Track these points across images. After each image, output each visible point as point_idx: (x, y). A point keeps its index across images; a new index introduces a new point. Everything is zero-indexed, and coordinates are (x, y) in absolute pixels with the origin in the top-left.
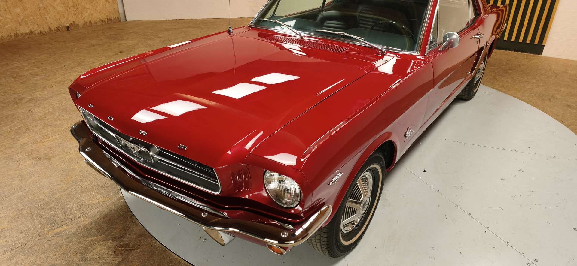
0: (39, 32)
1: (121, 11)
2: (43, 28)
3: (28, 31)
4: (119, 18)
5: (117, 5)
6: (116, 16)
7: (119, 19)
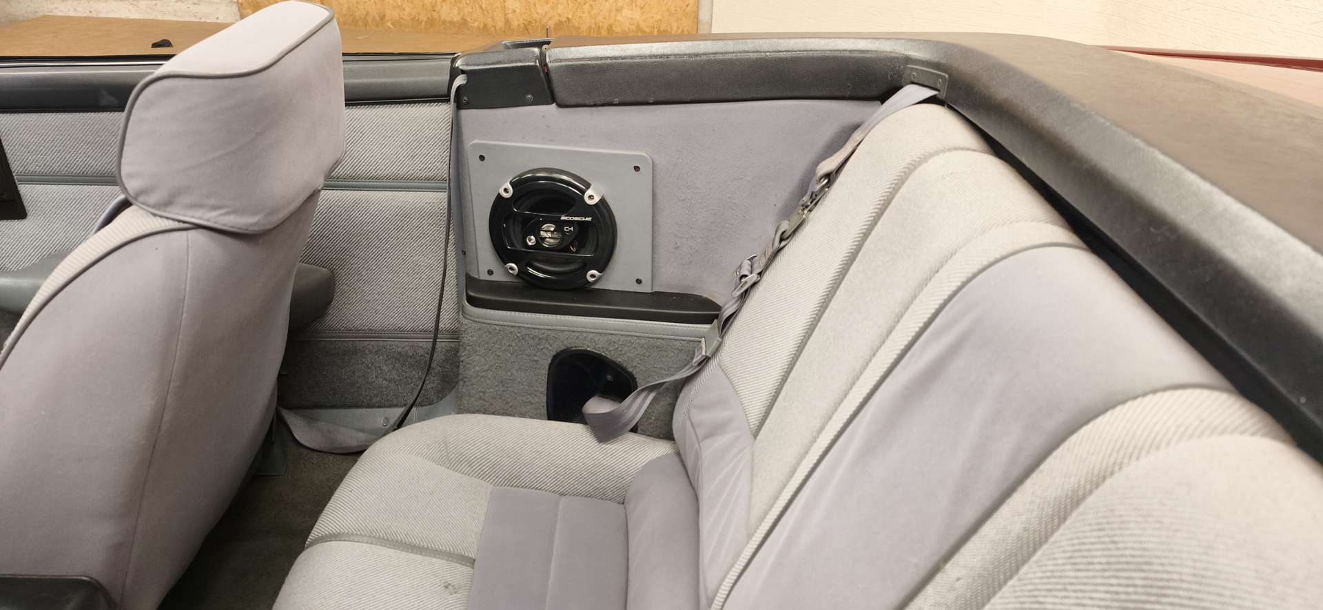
0: (481, 27)
2: (492, 18)
3: (457, 19)
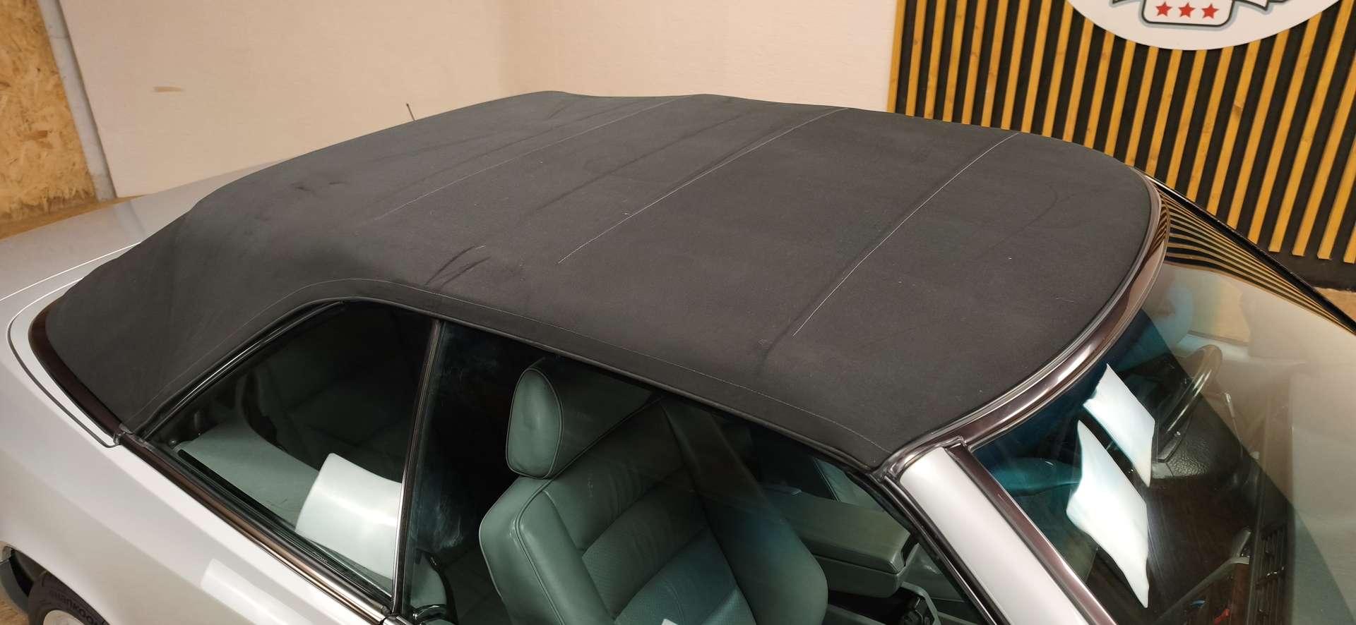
1: (95, 167)
4: (91, 190)
5: (82, 153)
6: (79, 184)
7: (93, 194)
